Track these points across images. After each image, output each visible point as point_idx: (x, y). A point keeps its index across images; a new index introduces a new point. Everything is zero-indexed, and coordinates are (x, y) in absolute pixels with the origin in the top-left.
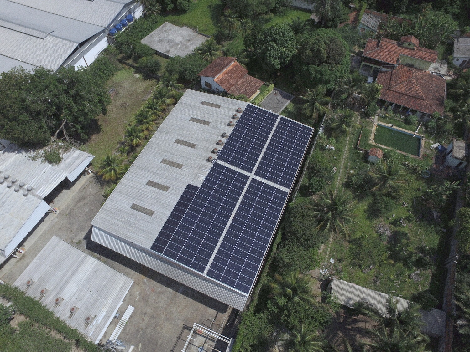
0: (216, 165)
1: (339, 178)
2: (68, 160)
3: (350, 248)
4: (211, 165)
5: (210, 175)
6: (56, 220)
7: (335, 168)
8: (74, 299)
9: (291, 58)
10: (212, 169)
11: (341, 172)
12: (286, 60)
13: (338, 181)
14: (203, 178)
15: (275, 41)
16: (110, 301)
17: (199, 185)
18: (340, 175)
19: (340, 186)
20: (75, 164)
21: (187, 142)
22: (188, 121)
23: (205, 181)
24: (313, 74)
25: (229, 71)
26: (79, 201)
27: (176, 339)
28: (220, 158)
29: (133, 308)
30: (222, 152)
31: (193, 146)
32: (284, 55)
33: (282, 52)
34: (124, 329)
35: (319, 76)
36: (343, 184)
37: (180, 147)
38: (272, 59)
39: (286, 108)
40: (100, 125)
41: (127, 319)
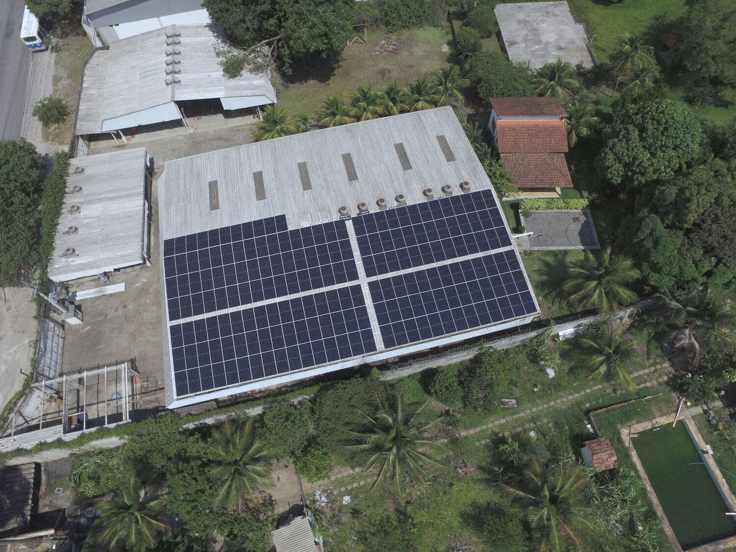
0: (341, 224)
1: (503, 421)
2: (243, 83)
3: (388, 518)
4: (336, 218)
5: (317, 228)
6: (180, 138)
7: (514, 401)
8: (87, 221)
9: (646, 181)
10: (329, 226)
11: (515, 417)
12: (635, 177)
13: (497, 423)
14: (306, 224)
15: (642, 129)
16: (103, 256)
17: (291, 228)
18: (509, 418)
19: (489, 432)
20: (243, 92)
21: (353, 167)
22: (393, 144)
24: (643, 232)
25: (537, 126)
26: (220, 138)
27: (114, 361)
28: (356, 221)
29: (124, 290)
30: (369, 217)
31: (352, 176)
32: (638, 166)
33: (637, 159)
34: (96, 299)
35: (649, 244)
36: (496, 434)
37: (340, 165)
38: (611, 157)
39: (565, 253)
40: (334, 75)
41: (109, 293)
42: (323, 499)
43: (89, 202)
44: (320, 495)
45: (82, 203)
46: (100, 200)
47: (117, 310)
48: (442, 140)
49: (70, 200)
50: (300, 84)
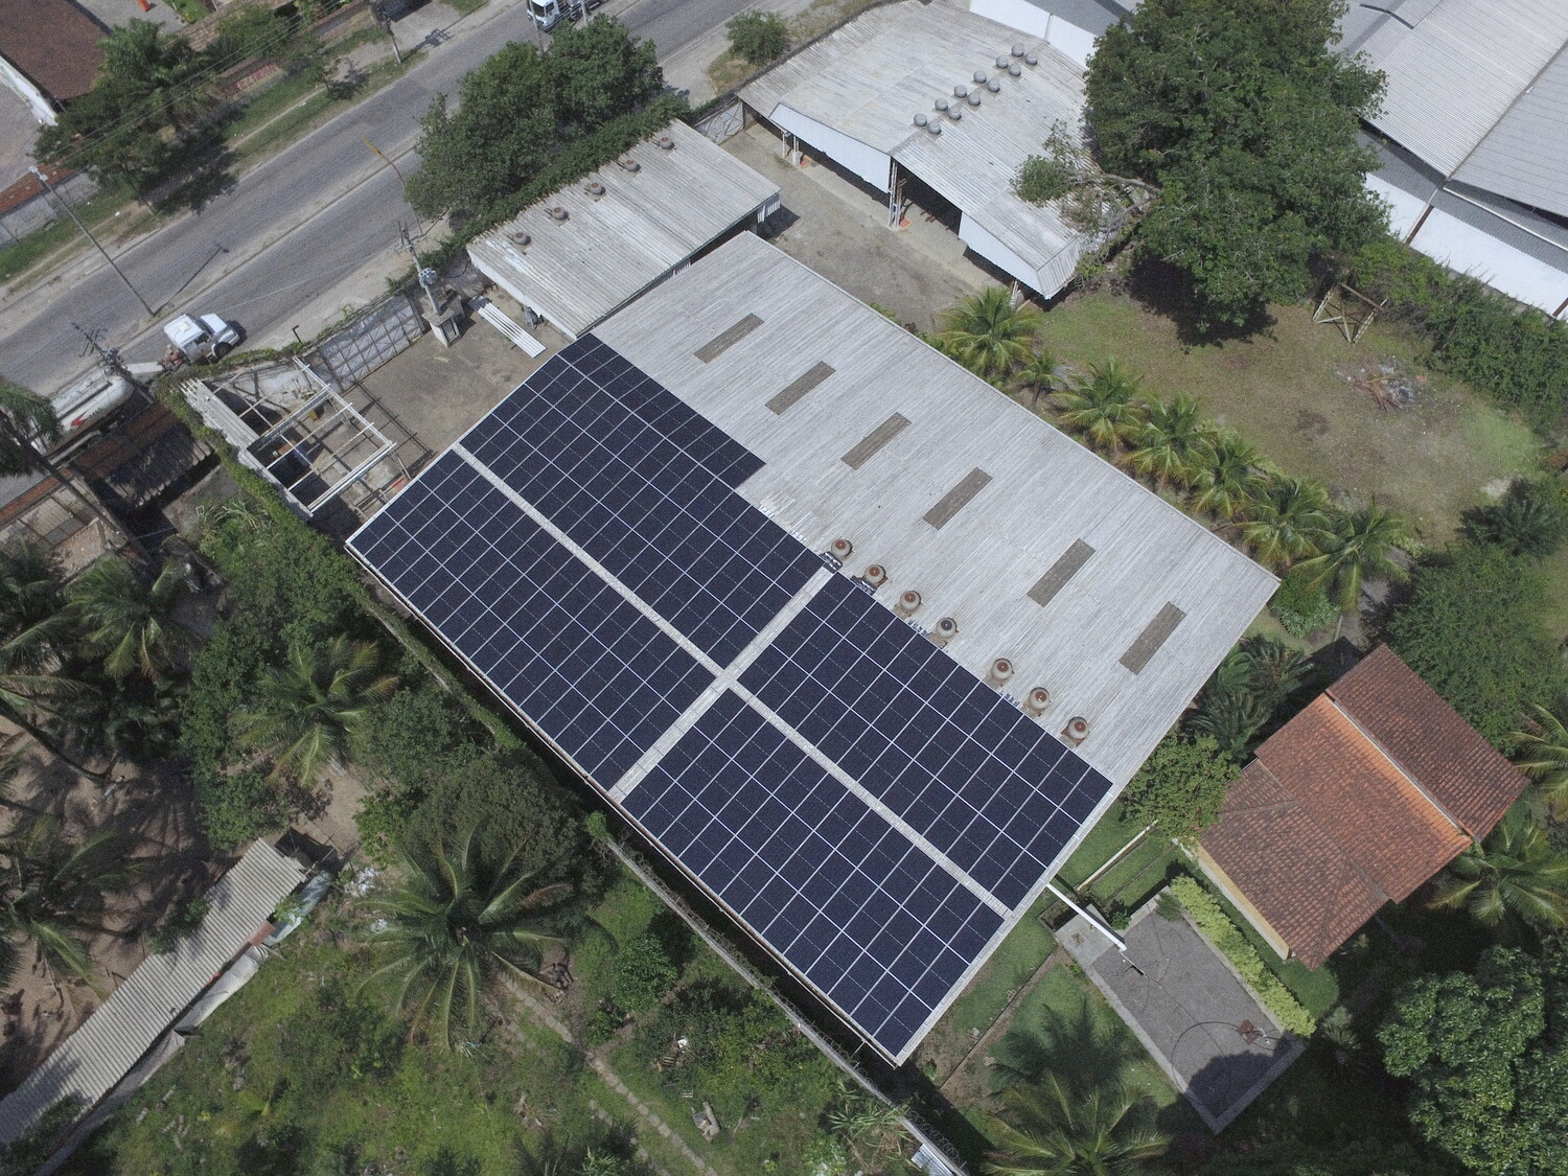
0: (812, 563)
1: (665, 1131)
4: (817, 548)
5: (774, 530)
7: (714, 1129)
10: (793, 545)
11: (686, 1151)
13: (655, 1120)
14: (768, 509)
16: (547, 284)
17: (742, 491)
18: (677, 1141)
19: (627, 1115)
21: (962, 504)
22: (1080, 536)
23: (755, 512)
28: (838, 584)
29: (533, 355)
30: (862, 600)
31: (938, 516)
34: (497, 333)
36: (631, 1131)
37: (951, 477)
39: (1142, 1054)
40: (1219, 345)
41: (516, 341)
42: (364, 887)
43: (623, 199)
44: (368, 878)
45: (615, 191)
46: (637, 208)
47: (495, 373)
48: (1171, 617)
49: (608, 175)
50: (1144, 308)
